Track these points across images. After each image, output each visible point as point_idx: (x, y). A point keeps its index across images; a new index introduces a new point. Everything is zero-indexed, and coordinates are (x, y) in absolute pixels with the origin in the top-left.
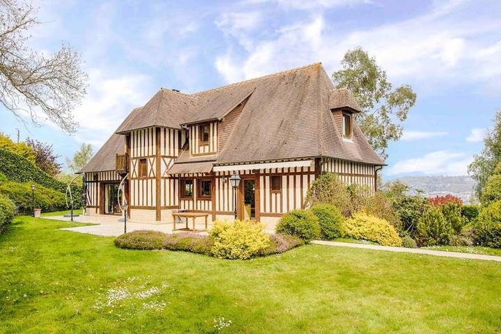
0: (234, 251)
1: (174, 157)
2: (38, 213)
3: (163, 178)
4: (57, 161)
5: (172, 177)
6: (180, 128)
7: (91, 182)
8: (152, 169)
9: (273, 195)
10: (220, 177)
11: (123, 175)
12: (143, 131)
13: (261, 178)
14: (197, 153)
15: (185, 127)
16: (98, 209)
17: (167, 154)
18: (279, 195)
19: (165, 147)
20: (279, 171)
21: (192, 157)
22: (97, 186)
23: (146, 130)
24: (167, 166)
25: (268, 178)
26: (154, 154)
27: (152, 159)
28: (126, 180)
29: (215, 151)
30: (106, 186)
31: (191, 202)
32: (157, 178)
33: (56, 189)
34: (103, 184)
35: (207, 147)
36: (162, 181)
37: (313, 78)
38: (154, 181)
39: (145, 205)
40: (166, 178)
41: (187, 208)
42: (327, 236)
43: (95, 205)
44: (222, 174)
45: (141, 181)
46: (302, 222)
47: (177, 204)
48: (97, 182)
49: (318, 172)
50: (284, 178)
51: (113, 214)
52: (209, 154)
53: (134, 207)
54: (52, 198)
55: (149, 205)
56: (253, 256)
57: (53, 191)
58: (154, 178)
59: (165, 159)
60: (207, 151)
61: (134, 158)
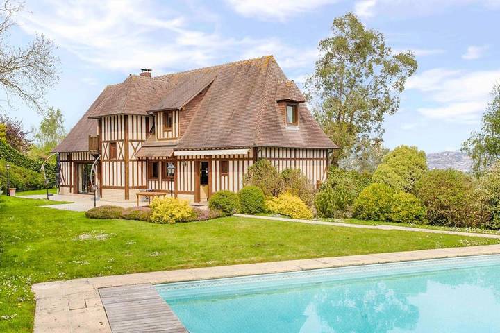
0: (165, 218)
1: (142, 141)
2: (13, 192)
3: (131, 160)
4: (27, 137)
5: (140, 160)
6: (146, 114)
7: (65, 161)
8: (121, 152)
9: (223, 177)
10: (180, 160)
11: (96, 156)
12: (113, 118)
13: (214, 162)
14: (162, 137)
15: (152, 113)
16: (72, 189)
17: (135, 139)
18: (226, 177)
19: (133, 132)
20: (227, 157)
21: (157, 141)
22: (71, 166)
23: (116, 117)
24: (135, 150)
25: (218, 162)
26: (123, 138)
27: (121, 143)
28: (99, 161)
29: (177, 136)
30: (80, 165)
31: (157, 182)
32: (126, 161)
33: (28, 167)
34: (77, 164)
35: (170, 133)
36: (131, 163)
37: (263, 72)
38: (123, 163)
39: (115, 185)
40: (134, 160)
41: (153, 188)
42: (251, 211)
43: (69, 184)
44: (182, 158)
45: (111, 163)
46: (224, 199)
47: (144, 184)
48: (71, 161)
49: (255, 158)
50: (231, 162)
51: (87, 194)
52: (172, 139)
53: (106, 187)
54: (25, 177)
55: (119, 185)
56: (178, 221)
57: (25, 169)
58: (123, 160)
59: (133, 143)
60: (170, 136)
61: (105, 142)
